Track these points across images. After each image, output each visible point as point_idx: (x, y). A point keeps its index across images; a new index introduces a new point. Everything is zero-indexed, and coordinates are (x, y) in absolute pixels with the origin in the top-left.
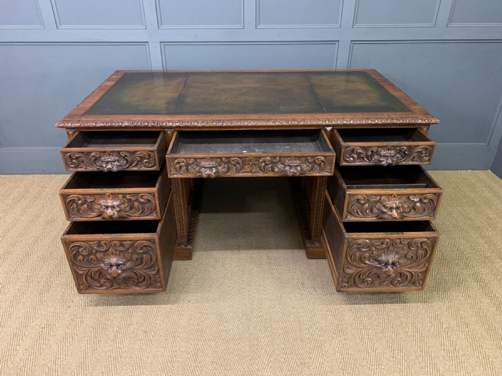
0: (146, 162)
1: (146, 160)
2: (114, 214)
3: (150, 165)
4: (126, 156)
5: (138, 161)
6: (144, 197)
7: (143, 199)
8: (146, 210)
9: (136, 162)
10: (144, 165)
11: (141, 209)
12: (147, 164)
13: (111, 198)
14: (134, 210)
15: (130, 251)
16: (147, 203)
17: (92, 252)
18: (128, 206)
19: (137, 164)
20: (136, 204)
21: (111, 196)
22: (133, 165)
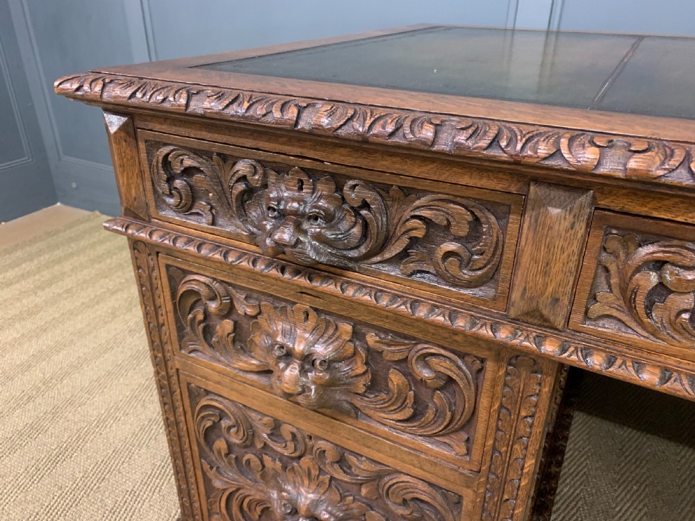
0: (449, 254)
1: (452, 246)
2: (305, 389)
3: (466, 274)
4: (366, 205)
5: (414, 241)
6: (434, 360)
7: (427, 365)
8: (430, 414)
9: (405, 241)
10: (436, 265)
11: (410, 401)
12: (452, 266)
13: (311, 322)
14: (383, 395)
15: (364, 491)
16: (441, 389)
17: (253, 444)
18: (364, 373)
19: (403, 255)
20: (396, 379)
21: (312, 314)
22: (387, 256)
